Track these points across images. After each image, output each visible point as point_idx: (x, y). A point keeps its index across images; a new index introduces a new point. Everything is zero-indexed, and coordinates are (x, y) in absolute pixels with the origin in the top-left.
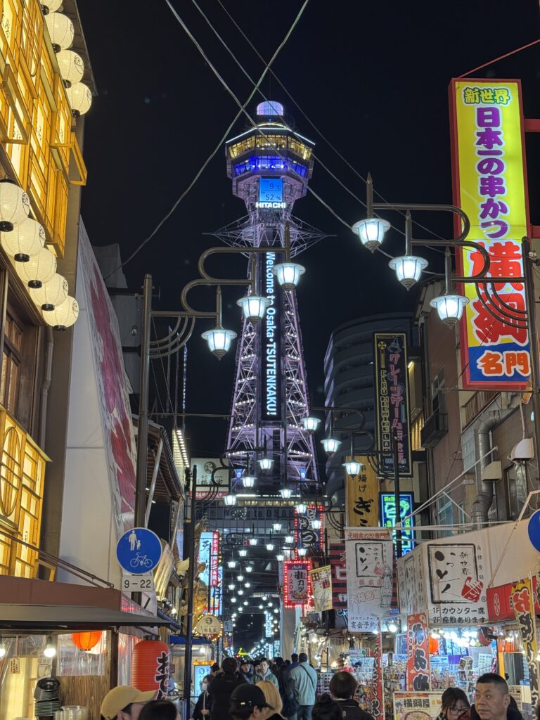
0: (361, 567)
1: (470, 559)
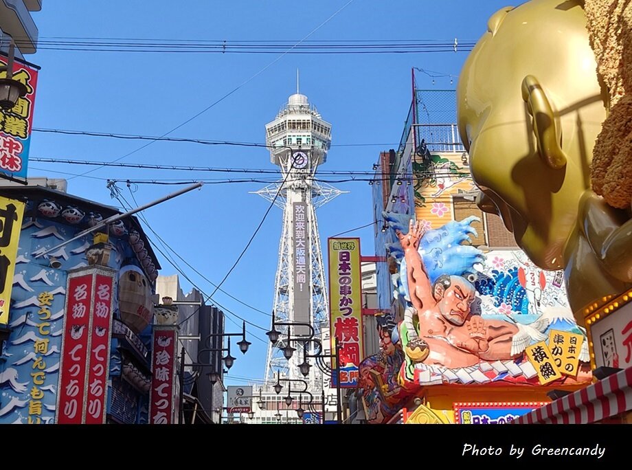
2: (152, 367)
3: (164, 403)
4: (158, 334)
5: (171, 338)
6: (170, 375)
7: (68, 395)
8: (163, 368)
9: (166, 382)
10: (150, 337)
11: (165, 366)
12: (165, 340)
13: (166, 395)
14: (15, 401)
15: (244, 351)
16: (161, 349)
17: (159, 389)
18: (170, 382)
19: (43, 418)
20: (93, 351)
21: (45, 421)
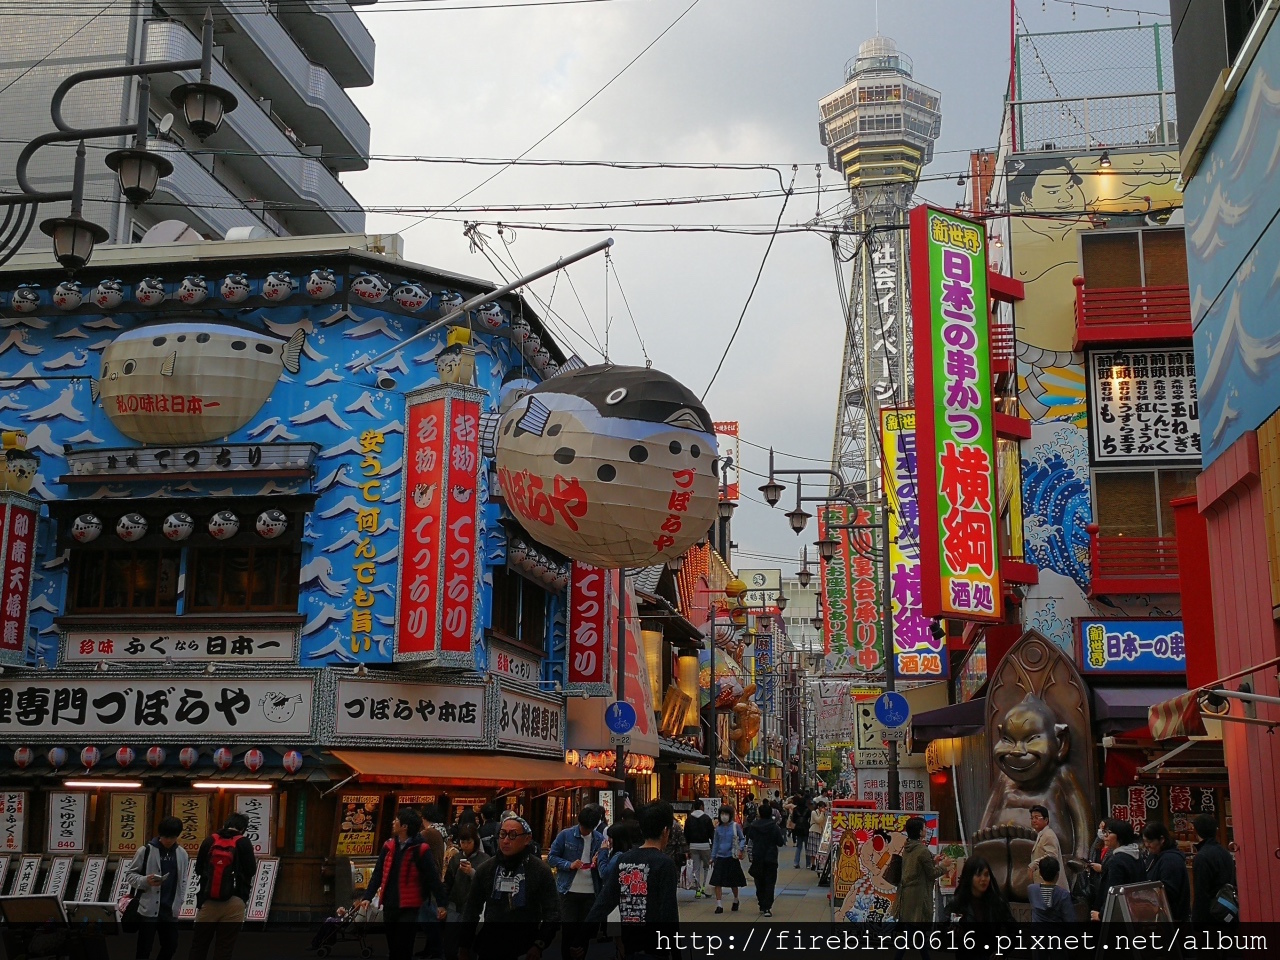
3: (591, 607)
7: (413, 598)
9: (594, 572)
14: (329, 611)
17: (583, 584)
18: (600, 572)
19: (376, 638)
20: (450, 527)
21: (379, 641)
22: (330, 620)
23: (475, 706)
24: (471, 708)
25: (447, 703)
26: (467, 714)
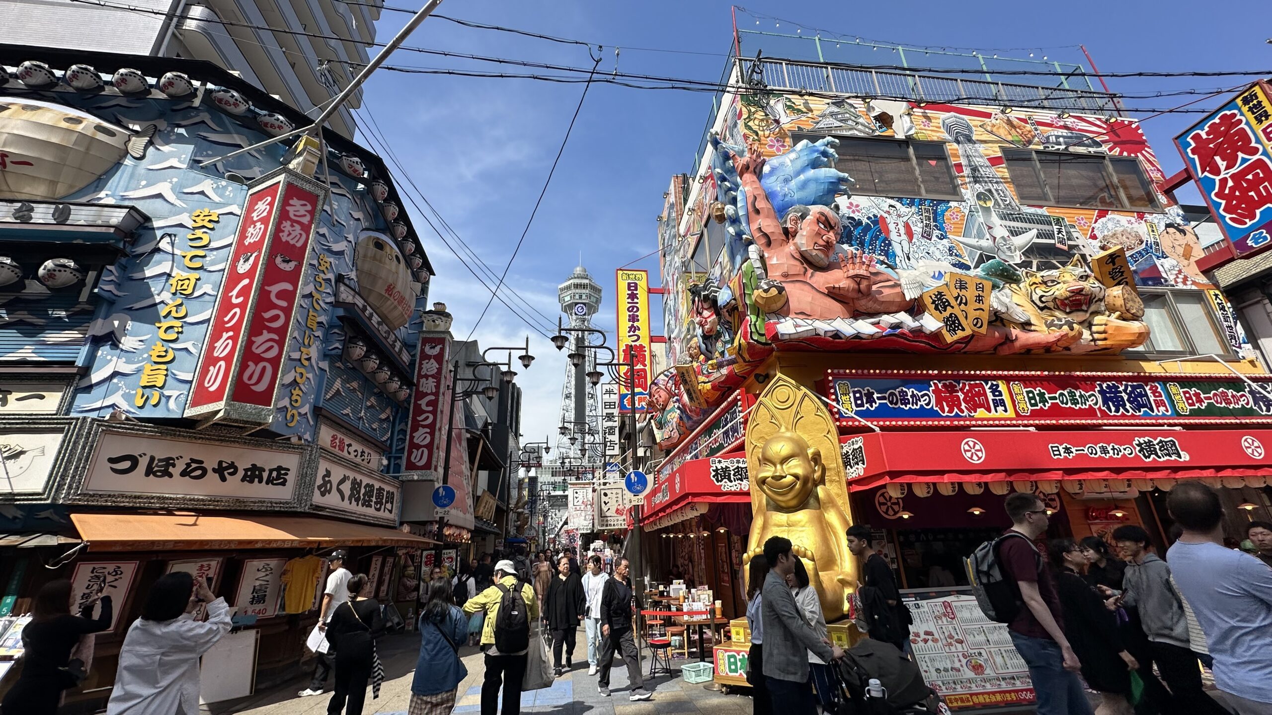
0: (576, 500)
1: (620, 496)
2: (415, 377)
3: (427, 418)
4: (425, 341)
5: (441, 346)
6: (438, 387)
7: (215, 355)
8: (430, 378)
9: (432, 394)
10: (415, 346)
11: (433, 376)
12: (434, 347)
13: (431, 408)
14: (117, 364)
15: (526, 366)
16: (429, 357)
17: (423, 402)
18: (436, 394)
19: (167, 393)
20: (266, 288)
21: (169, 397)
22: (115, 374)
23: (288, 470)
24: (283, 472)
25: (254, 465)
26: (279, 476)
